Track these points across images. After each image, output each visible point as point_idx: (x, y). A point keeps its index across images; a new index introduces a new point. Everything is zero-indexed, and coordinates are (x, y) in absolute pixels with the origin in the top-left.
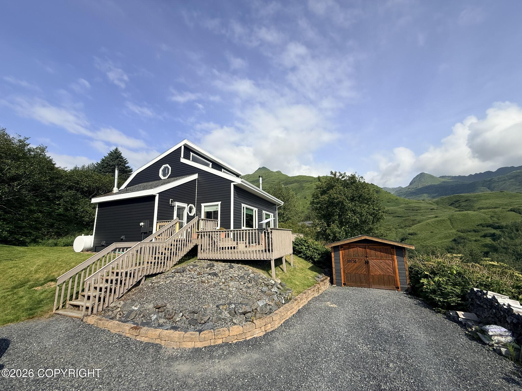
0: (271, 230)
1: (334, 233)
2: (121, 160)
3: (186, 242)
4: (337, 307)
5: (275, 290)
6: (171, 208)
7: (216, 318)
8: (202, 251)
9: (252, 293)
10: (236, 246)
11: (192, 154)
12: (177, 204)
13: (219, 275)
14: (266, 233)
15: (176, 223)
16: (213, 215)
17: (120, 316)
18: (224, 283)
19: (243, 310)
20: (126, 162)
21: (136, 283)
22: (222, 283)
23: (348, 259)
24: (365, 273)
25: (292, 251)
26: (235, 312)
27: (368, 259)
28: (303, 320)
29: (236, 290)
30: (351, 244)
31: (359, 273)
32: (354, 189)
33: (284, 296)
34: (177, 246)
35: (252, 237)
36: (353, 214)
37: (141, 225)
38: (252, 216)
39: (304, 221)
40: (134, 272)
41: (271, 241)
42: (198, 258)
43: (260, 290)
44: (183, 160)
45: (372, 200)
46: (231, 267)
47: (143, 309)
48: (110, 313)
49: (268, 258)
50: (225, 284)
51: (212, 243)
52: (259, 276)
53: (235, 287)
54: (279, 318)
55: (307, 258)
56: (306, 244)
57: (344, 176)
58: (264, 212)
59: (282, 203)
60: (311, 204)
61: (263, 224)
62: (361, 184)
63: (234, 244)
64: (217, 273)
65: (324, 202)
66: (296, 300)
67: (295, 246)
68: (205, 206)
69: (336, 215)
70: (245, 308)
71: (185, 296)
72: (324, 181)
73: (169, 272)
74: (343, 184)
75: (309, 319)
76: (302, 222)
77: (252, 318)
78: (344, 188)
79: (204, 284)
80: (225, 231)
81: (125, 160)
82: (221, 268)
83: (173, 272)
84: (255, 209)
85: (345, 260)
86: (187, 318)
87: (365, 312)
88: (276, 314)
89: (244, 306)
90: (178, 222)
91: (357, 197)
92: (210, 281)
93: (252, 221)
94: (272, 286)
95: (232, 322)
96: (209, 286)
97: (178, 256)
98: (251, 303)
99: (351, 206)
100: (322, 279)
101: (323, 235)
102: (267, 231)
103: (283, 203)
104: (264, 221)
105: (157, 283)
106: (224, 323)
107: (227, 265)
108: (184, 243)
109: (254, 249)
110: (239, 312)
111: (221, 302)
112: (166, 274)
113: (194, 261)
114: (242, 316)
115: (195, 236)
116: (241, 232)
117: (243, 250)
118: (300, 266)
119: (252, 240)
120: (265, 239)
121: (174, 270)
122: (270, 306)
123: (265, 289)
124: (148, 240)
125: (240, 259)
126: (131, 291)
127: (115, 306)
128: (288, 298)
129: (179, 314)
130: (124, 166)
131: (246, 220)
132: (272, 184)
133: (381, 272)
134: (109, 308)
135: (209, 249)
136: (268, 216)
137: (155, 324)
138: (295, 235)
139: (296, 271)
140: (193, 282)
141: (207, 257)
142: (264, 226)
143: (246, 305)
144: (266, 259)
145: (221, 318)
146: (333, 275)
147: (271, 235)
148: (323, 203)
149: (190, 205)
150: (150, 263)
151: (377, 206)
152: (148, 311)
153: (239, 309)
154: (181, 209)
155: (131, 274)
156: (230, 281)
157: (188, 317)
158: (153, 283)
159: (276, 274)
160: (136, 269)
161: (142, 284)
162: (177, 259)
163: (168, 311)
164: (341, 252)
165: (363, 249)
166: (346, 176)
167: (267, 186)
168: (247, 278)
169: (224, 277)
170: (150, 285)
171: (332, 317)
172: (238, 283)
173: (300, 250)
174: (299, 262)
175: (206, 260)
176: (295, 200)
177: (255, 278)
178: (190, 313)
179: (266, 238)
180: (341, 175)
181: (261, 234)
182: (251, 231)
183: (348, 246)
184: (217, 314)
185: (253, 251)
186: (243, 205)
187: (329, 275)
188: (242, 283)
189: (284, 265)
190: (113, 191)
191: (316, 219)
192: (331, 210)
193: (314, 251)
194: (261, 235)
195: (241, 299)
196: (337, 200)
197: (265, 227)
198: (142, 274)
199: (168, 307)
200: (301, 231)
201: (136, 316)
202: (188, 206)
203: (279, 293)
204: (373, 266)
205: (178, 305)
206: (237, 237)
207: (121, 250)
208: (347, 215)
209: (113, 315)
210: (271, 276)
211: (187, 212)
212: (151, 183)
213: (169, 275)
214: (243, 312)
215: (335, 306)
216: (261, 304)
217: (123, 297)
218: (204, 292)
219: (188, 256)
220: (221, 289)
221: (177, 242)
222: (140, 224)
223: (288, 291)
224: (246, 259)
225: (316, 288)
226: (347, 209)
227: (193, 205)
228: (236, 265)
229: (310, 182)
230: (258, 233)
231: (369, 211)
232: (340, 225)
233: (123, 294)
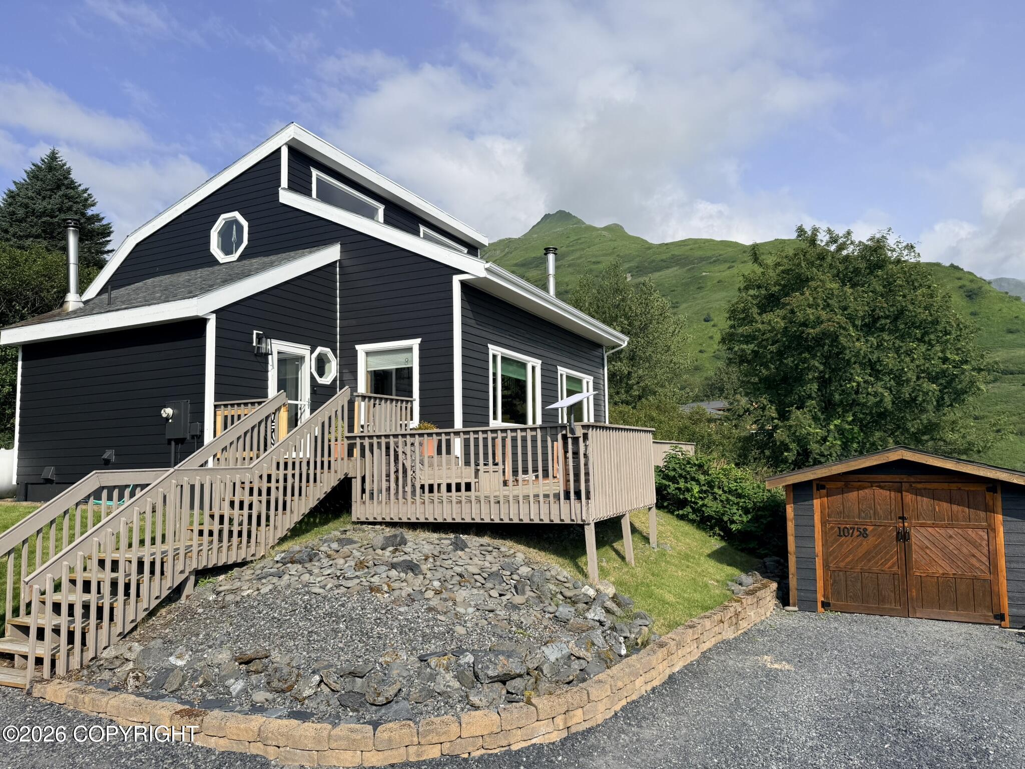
0: (585, 431)
1: (802, 442)
2: (71, 192)
3: (315, 468)
4: (793, 669)
5: (595, 614)
6: (259, 359)
7: (420, 691)
8: (367, 496)
9: (525, 623)
10: (472, 480)
11: (315, 173)
12: (277, 347)
13: (424, 567)
14: (570, 441)
15: (279, 409)
16: (397, 383)
17: (137, 683)
18: (438, 593)
19: (500, 670)
20: (86, 200)
21: (170, 594)
22: (433, 593)
23: (842, 527)
24: (895, 569)
25: (651, 498)
26: (477, 676)
27: (906, 524)
28: (682, 705)
29: (477, 613)
30: (852, 477)
31: (875, 569)
32: (880, 289)
33: (624, 635)
34: (285, 480)
35: (525, 454)
36: (870, 376)
37: (164, 415)
38: (521, 385)
39: (702, 401)
40: (162, 559)
41: (586, 464)
42: (354, 519)
43: (551, 616)
44: (287, 198)
45: (939, 328)
46: (459, 546)
47: (202, 664)
48: (106, 675)
49: (574, 518)
50: (444, 596)
51: (397, 472)
52: (547, 573)
53: (472, 603)
54: (609, 693)
55: (705, 522)
56: (702, 478)
57: (844, 243)
58: (562, 371)
59: (624, 341)
60: (723, 341)
61: (560, 409)
62: (905, 273)
63: (466, 475)
64: (415, 561)
65: (768, 335)
66: (662, 645)
67: (664, 482)
68: (368, 354)
69: (811, 381)
70: (506, 663)
71: (323, 629)
72: (770, 260)
73: (267, 562)
74: (839, 272)
75: (701, 701)
76: (692, 405)
77: (527, 693)
78: (844, 284)
79: (378, 595)
80: (438, 434)
81: (86, 195)
82: (427, 549)
83: (277, 562)
84: (534, 363)
85: (832, 528)
86: (333, 690)
87: (881, 684)
88: (600, 681)
89: (501, 657)
90: (284, 405)
91: (887, 317)
92: (396, 585)
93: (524, 400)
94: (586, 603)
95: (468, 704)
96: (393, 602)
97: (292, 512)
98: (523, 651)
99: (864, 348)
100: (751, 587)
101: (762, 447)
102: (572, 431)
103: (627, 339)
104: (564, 403)
105: (233, 591)
106: (442, 704)
107: (446, 539)
108: (308, 469)
109: (531, 490)
110: (486, 674)
111: (431, 647)
112: (259, 566)
113: (342, 529)
114: (498, 685)
115: (339, 449)
116: (490, 435)
117: (497, 494)
118: (682, 547)
119: (525, 461)
120: (566, 458)
121: (283, 555)
122: (582, 661)
123: (565, 611)
124: (192, 461)
125: (487, 520)
126: (158, 614)
127: (117, 657)
128: (639, 641)
129: (308, 678)
130: (83, 214)
131: (503, 397)
132: (591, 271)
133: (948, 568)
134: (102, 662)
135: (388, 489)
136: (575, 386)
137: (241, 705)
138: (667, 448)
139: (668, 562)
140: (342, 590)
141: (381, 514)
142: (563, 419)
143: (509, 657)
144: (567, 521)
145: (433, 690)
146: (790, 576)
147: (586, 446)
148: (767, 340)
149: (319, 349)
150: (206, 533)
151: (959, 349)
152: (217, 670)
153: (488, 667)
154: (289, 364)
155: (153, 564)
156: (458, 586)
157: (338, 687)
158: (221, 592)
159: (601, 569)
160: (166, 552)
161: (187, 597)
162: (287, 521)
163: (276, 670)
164: (817, 503)
165: (893, 493)
166: (852, 243)
167: (573, 280)
168: (509, 578)
169: (438, 575)
170: (211, 599)
171: (774, 696)
172: (482, 592)
173: (681, 497)
174: (679, 534)
175: (380, 523)
176: (671, 330)
177: (535, 579)
178: (341, 676)
179: (570, 455)
180: (833, 240)
181: (553, 442)
182: (519, 434)
183: (840, 484)
184: (422, 679)
185: (526, 497)
186: (493, 349)
187: (778, 576)
188: (494, 593)
189: (628, 542)
190: (65, 306)
191: (740, 393)
192: (793, 362)
193: (728, 500)
194: (553, 447)
195: (493, 639)
196: (818, 330)
197: (565, 421)
198: (187, 567)
199: (274, 660)
200: (686, 434)
201: (184, 682)
202: (312, 352)
203: (608, 624)
204: (924, 548)
205: (305, 653)
206: (477, 454)
207: (116, 493)
208: (851, 380)
209: (115, 680)
210: (586, 576)
211: (311, 374)
212: (184, 276)
213: (266, 570)
214: (498, 676)
215: (787, 667)
216: (553, 653)
217: (134, 633)
218: (379, 619)
219: (321, 512)
220: (430, 609)
221: (286, 468)
222: (162, 412)
223: (639, 621)
224: (506, 521)
225: (730, 615)
226: (849, 361)
227: (328, 350)
228: (473, 541)
229: (725, 262)
230: (544, 441)
231: (927, 365)
232: (823, 413)
233: (134, 624)
